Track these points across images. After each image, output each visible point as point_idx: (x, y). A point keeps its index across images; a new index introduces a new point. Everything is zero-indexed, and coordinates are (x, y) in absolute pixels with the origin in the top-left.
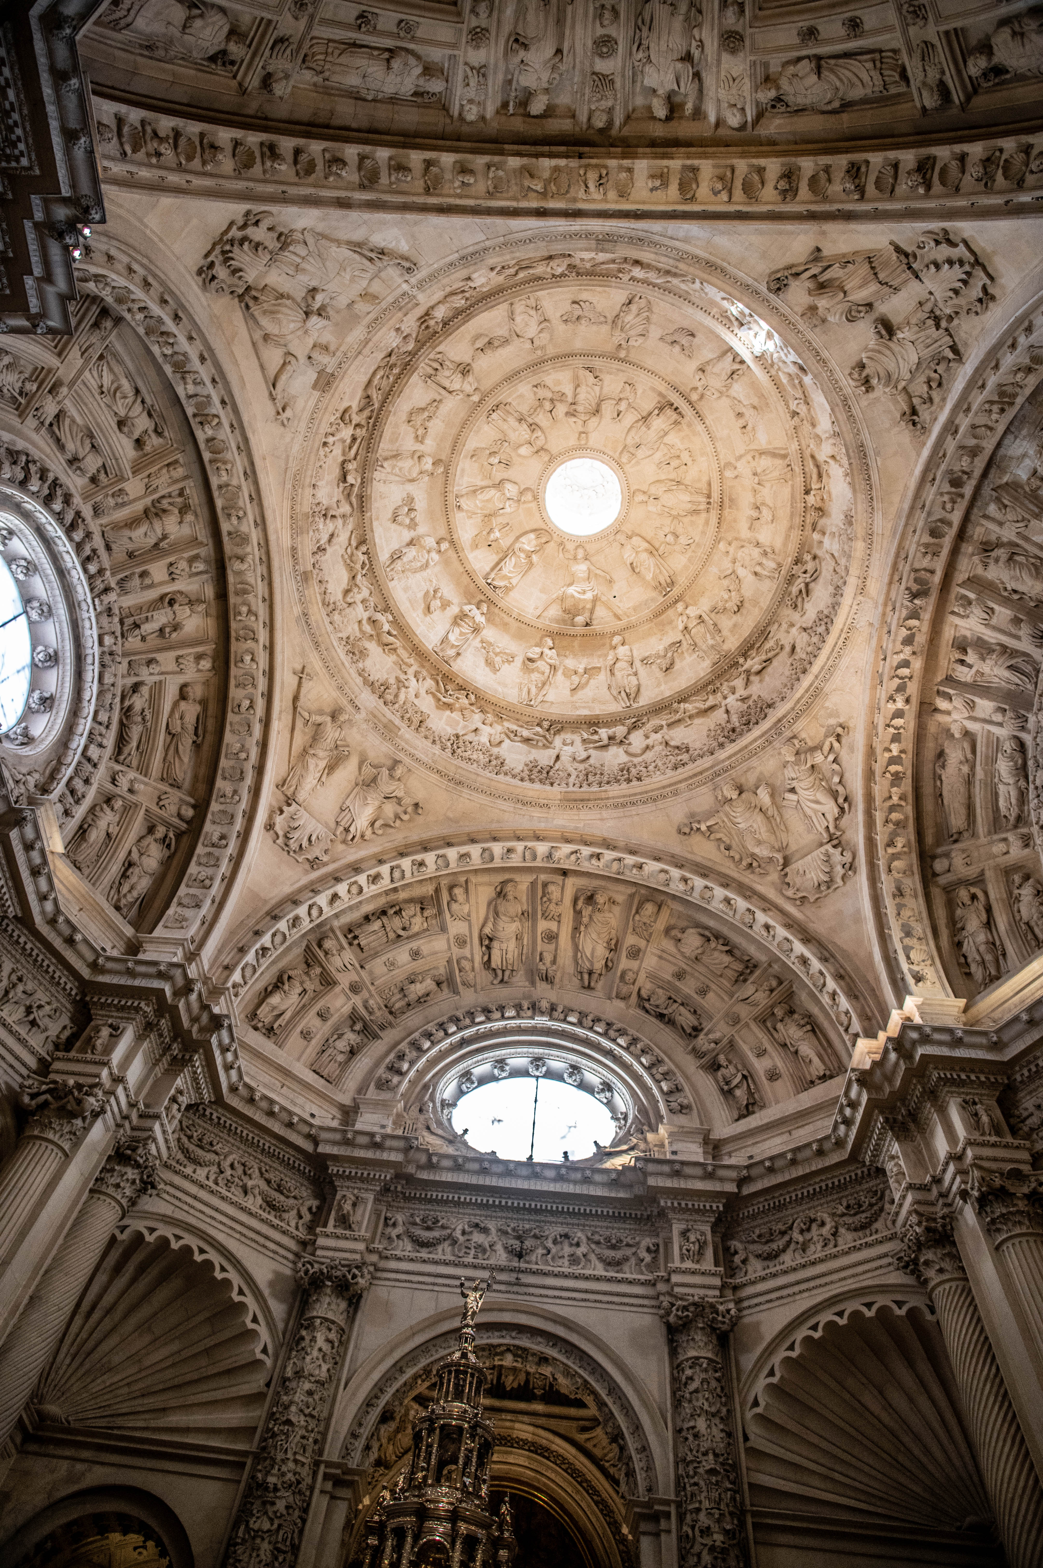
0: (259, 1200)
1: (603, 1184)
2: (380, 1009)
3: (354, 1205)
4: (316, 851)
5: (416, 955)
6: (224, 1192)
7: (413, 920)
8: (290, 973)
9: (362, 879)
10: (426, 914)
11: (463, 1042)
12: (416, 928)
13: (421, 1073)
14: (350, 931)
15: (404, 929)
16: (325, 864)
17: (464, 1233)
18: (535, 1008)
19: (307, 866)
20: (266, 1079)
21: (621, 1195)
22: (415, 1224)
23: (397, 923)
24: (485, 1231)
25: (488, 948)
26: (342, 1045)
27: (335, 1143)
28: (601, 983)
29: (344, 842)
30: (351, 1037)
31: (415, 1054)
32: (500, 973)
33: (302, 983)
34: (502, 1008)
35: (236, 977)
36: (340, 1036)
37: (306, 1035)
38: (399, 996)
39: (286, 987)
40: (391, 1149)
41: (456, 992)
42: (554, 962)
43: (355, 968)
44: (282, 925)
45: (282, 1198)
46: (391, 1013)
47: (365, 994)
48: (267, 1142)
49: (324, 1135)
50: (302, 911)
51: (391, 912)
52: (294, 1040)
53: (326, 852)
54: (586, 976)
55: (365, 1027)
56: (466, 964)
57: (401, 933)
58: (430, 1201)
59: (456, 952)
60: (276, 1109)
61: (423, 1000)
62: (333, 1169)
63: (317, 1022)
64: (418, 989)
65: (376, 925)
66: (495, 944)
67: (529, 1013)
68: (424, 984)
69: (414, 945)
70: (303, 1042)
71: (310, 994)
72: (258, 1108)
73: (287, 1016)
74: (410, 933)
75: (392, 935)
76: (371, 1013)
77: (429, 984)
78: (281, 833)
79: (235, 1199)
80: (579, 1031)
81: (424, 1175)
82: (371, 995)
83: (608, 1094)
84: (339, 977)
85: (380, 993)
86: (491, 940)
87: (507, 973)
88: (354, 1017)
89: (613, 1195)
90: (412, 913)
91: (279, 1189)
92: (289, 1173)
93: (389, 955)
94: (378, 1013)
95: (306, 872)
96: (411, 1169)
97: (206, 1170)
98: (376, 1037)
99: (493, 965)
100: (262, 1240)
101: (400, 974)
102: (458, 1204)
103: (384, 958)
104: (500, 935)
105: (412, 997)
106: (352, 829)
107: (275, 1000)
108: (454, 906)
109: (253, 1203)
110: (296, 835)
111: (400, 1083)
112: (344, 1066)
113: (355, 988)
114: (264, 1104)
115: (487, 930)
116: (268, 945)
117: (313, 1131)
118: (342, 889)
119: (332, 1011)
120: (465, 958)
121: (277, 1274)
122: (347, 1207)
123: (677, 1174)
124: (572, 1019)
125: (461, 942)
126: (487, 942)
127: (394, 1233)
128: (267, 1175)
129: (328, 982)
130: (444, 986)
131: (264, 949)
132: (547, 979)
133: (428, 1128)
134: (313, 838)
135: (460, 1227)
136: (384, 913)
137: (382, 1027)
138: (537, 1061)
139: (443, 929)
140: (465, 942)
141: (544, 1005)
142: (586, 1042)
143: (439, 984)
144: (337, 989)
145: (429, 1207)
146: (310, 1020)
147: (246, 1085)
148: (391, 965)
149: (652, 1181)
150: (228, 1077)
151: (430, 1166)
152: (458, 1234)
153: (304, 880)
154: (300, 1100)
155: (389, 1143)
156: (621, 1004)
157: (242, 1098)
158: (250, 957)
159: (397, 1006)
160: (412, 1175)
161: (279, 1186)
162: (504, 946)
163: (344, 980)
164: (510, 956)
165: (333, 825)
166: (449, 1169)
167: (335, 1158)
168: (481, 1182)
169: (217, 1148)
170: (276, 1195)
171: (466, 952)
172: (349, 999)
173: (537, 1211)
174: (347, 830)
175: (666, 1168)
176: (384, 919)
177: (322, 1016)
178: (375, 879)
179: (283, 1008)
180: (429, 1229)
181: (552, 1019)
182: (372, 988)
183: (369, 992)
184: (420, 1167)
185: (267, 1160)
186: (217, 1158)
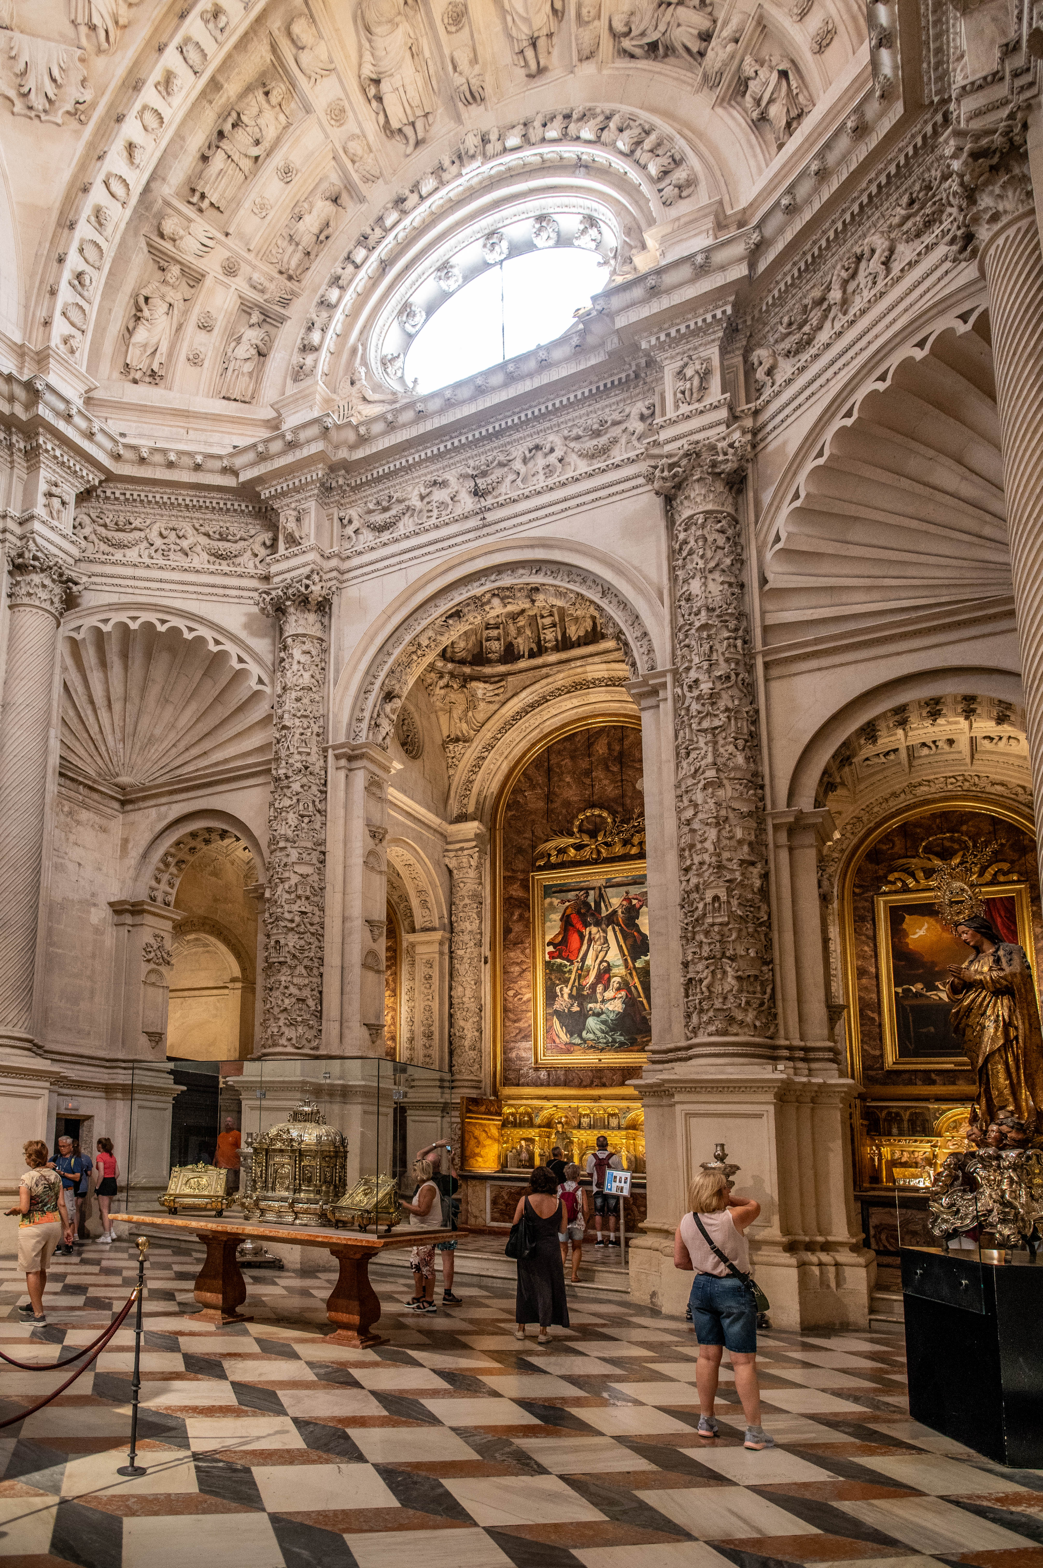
0: (206, 557)
1: (567, 360)
2: (272, 279)
3: (298, 520)
4: (73, 92)
5: (287, 174)
6: (161, 562)
7: (262, 121)
8: (145, 292)
9: (149, 95)
10: (275, 98)
11: (385, 265)
12: (270, 134)
13: (342, 337)
14: (193, 190)
15: (257, 143)
16: (94, 105)
17: (422, 498)
18: (461, 158)
19: (74, 124)
20: (166, 431)
21: (593, 361)
22: (370, 512)
23: (241, 140)
24: (444, 484)
25: (379, 99)
26: (244, 351)
27: (252, 465)
28: (555, 52)
29: (99, 51)
30: (252, 336)
31: (324, 315)
32: (408, 130)
33: (163, 298)
34: (415, 188)
35: (59, 327)
36: (239, 340)
37: (195, 360)
38: (291, 248)
39: (146, 313)
40: (308, 442)
41: (362, 200)
42: (475, 60)
43: (219, 242)
44: (84, 230)
45: (227, 545)
46: (290, 278)
47: (245, 269)
48: (186, 497)
49: (239, 462)
50: (98, 195)
51: (227, 127)
52: (182, 371)
53: (83, 82)
54: (530, 53)
55: (264, 313)
56: (355, 147)
57: (255, 151)
58: (379, 480)
59: (337, 134)
60: (172, 457)
61: (323, 237)
62: (265, 494)
63: (202, 336)
64: (310, 224)
65: (218, 161)
66: (385, 86)
67: (454, 169)
68: (315, 212)
69: (277, 160)
70: (192, 370)
71: (179, 305)
72: (155, 465)
73: (164, 348)
74: (266, 144)
75: (246, 164)
76: (262, 292)
77: (322, 208)
78: (12, 94)
79: (174, 564)
80: (529, 155)
81: (360, 454)
82: (254, 267)
83: (593, 232)
84: (201, 264)
85: (264, 256)
86: (377, 82)
87: (419, 125)
88: (246, 308)
89: (582, 367)
90: (255, 110)
91: (223, 538)
92: (226, 518)
93: (253, 196)
94: (271, 287)
95: (77, 134)
96: (343, 454)
97: (136, 549)
98: (282, 319)
99: (395, 124)
100: (221, 591)
101: (279, 216)
102: (408, 468)
103: (247, 204)
104: (386, 64)
105: (307, 240)
106: (96, 20)
107: (141, 335)
108: (305, 58)
109: (200, 560)
110: (31, 83)
111: (316, 361)
112: (257, 375)
113: (230, 270)
114: (158, 458)
115: (368, 71)
116: (82, 266)
117: (226, 463)
118: (131, 129)
119: (214, 313)
120: (353, 137)
121: (248, 615)
122: (291, 525)
123: (654, 292)
124: (513, 141)
125: (338, 114)
126: (372, 91)
127: (350, 530)
128: (202, 530)
129: (194, 278)
130: (345, 198)
131: (79, 276)
132: (474, 97)
133: (364, 399)
134: (56, 73)
135: (416, 492)
136: (221, 134)
137: (285, 303)
138: (492, 236)
139: (308, 110)
140: (342, 111)
141: (472, 142)
142: (545, 167)
143: (335, 200)
144: (208, 282)
145: (381, 487)
146: (194, 340)
147: (126, 446)
148: (262, 209)
149: (621, 322)
150: (100, 446)
151: (363, 440)
152: (415, 502)
153: (80, 147)
154: (216, 437)
155: (303, 436)
156: (588, 69)
157: (132, 462)
158: (65, 294)
159: (293, 263)
160: (345, 460)
161: (220, 534)
162: (397, 81)
163: (211, 265)
164: (412, 93)
165: (69, 30)
166: (384, 434)
167: (260, 480)
168: (421, 431)
169: (136, 523)
170: (221, 544)
171: (351, 126)
172: (228, 286)
173: (497, 434)
174: (93, 28)
175: (638, 292)
176: (224, 144)
177: (205, 327)
178: (167, 83)
179: (154, 341)
180: (386, 509)
181: (486, 158)
182: (250, 257)
183: (249, 263)
184: (352, 448)
185: (197, 515)
186: (142, 534)
